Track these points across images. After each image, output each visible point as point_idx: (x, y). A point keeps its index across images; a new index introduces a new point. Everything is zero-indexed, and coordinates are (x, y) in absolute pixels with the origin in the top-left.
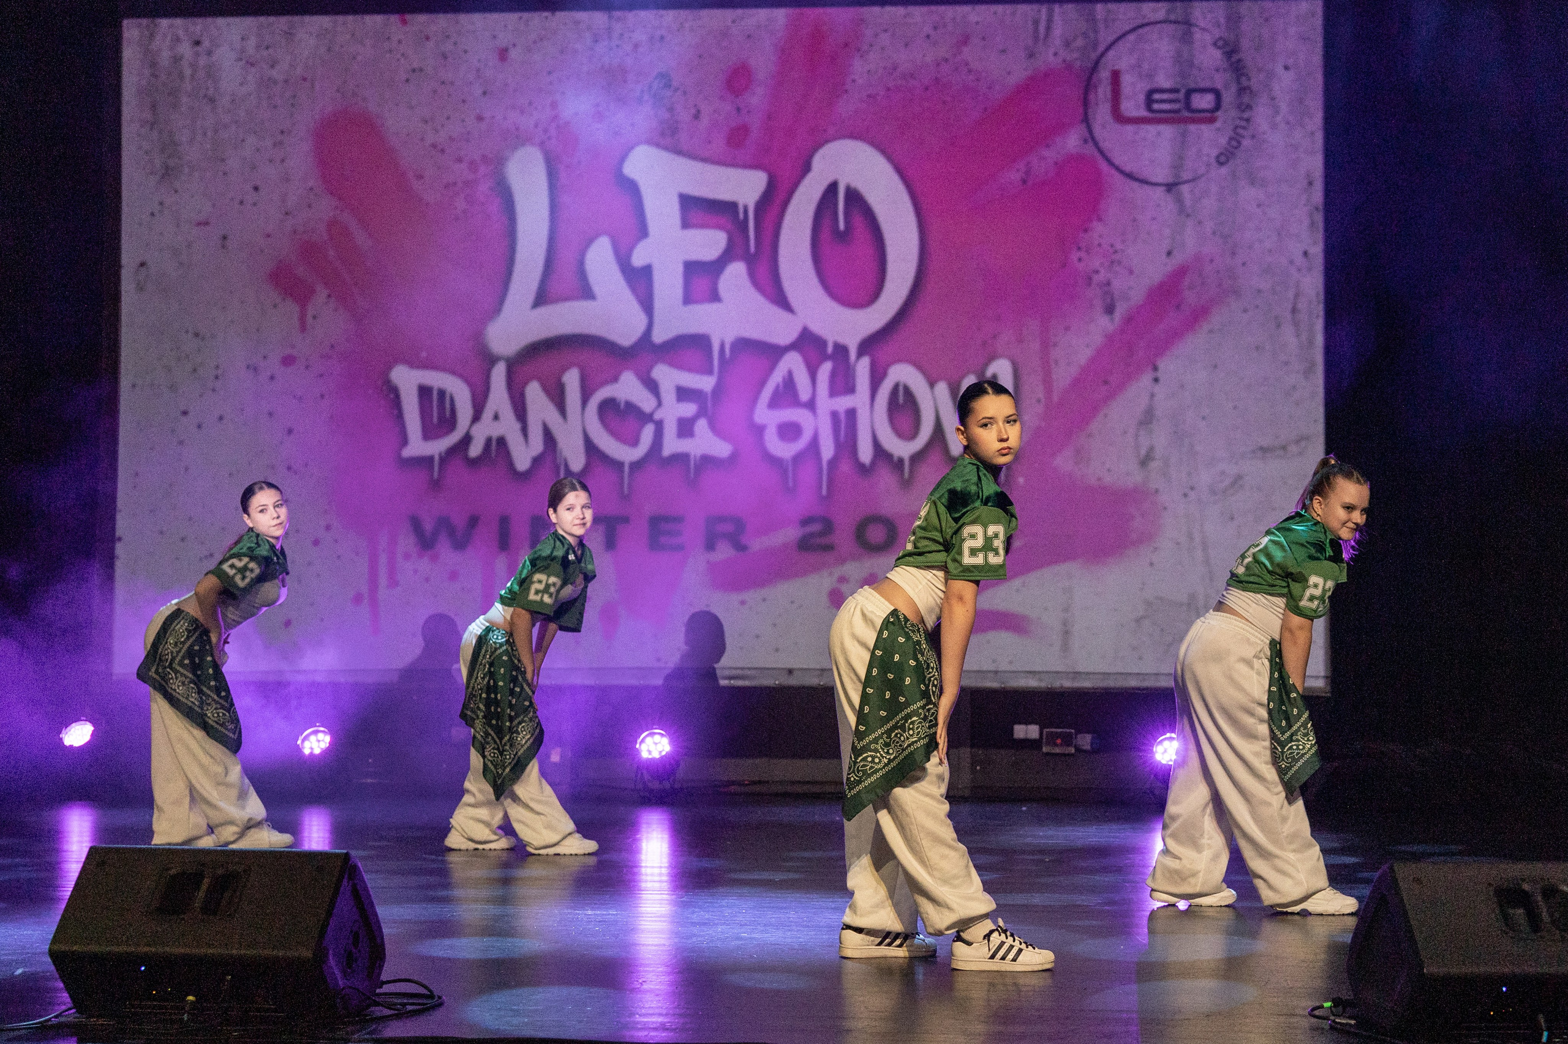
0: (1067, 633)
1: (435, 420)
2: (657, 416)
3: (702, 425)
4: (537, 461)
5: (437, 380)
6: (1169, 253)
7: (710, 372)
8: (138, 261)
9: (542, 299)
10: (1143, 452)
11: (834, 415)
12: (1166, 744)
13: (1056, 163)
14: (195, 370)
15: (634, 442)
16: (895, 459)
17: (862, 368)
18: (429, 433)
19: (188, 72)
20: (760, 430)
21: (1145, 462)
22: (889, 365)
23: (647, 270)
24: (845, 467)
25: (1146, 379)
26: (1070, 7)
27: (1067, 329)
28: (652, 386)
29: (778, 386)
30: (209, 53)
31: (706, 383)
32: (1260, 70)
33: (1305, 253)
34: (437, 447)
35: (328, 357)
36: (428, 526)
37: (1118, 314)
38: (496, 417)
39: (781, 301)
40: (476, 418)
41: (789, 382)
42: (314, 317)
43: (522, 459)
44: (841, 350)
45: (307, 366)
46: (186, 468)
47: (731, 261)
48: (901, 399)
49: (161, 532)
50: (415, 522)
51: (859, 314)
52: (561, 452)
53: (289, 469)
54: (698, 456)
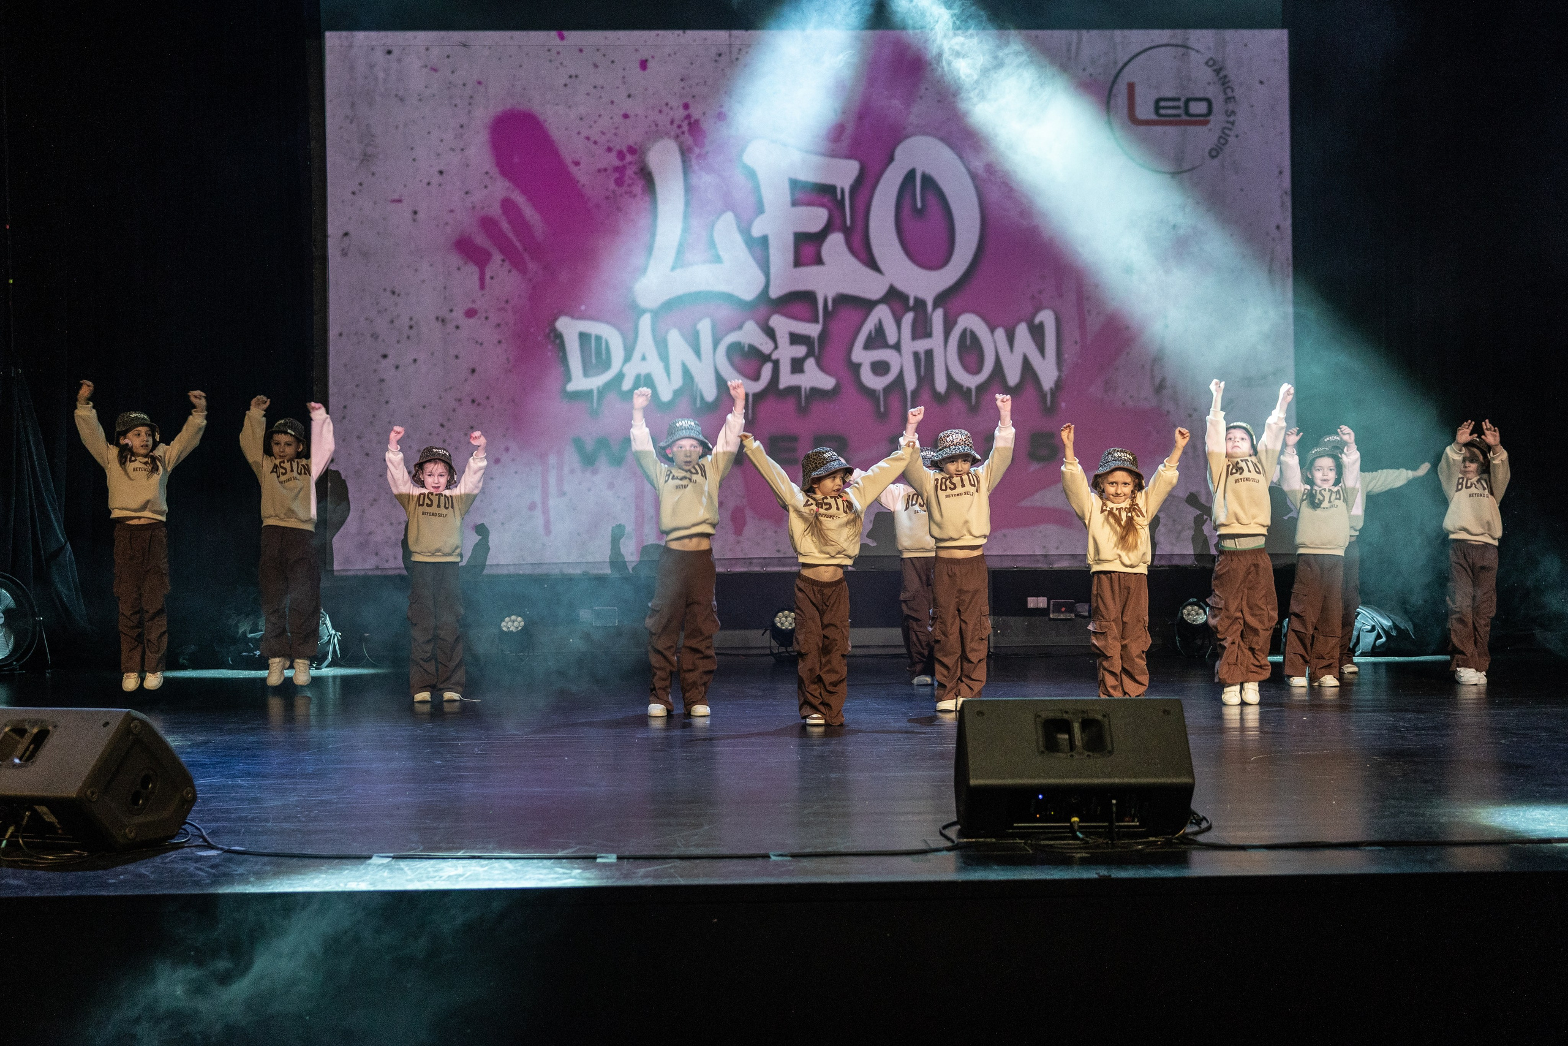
1: (593, 360)
2: (774, 357)
3: (810, 364)
4: (677, 393)
5: (593, 328)
7: (816, 321)
8: (341, 233)
9: (680, 261)
10: (1157, 381)
11: (916, 355)
14: (392, 322)
15: (756, 377)
16: (965, 389)
17: (937, 318)
18: (589, 372)
19: (381, 75)
20: (857, 367)
21: (1159, 389)
22: (958, 315)
23: (764, 240)
24: (926, 396)
26: (1094, 32)
28: (771, 333)
29: (871, 333)
30: (399, 61)
31: (813, 330)
32: (1241, 85)
33: (1278, 227)
34: (595, 382)
35: (502, 309)
36: (590, 446)
38: (644, 358)
39: (872, 264)
40: (628, 358)
41: (880, 330)
42: (492, 278)
43: (666, 393)
44: (920, 304)
45: (487, 318)
46: (387, 402)
47: (832, 232)
48: (968, 342)
49: (367, 455)
50: (578, 444)
51: (934, 275)
52: (697, 385)
53: (473, 401)
54: (808, 389)
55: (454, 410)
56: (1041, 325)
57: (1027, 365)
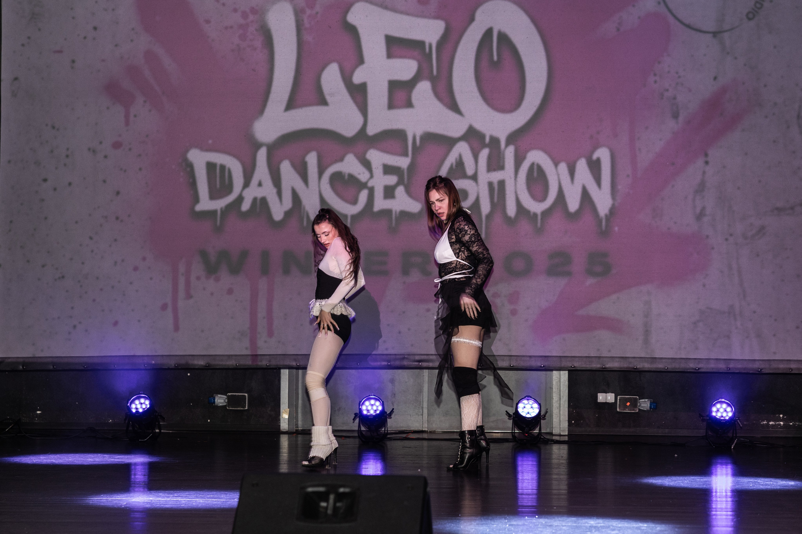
0: (647, 332)
1: (218, 186)
2: (370, 184)
3: (400, 191)
4: (288, 214)
5: (219, 159)
6: (715, 78)
7: (405, 154)
8: (12, 77)
9: (291, 105)
10: (698, 210)
11: (490, 184)
12: (718, 406)
13: (639, 18)
14: (52, 151)
15: (354, 202)
16: (532, 214)
17: (509, 153)
18: (214, 195)
21: (700, 217)
22: (527, 151)
23: (363, 86)
24: (498, 219)
25: (700, 162)
27: (647, 128)
28: (367, 165)
29: (452, 165)
31: (403, 162)
34: (219, 204)
35: (143, 142)
36: (213, 257)
37: (681, 118)
38: (260, 184)
39: (454, 107)
40: (246, 185)
41: (460, 163)
42: (135, 116)
43: (278, 213)
44: (495, 141)
45: (130, 149)
46: (46, 218)
47: (422, 81)
48: (535, 174)
49: (28, 261)
50: (204, 254)
51: (507, 117)
52: (304, 208)
53: (117, 218)
54: (398, 213)
55: (101, 225)
56: (598, 160)
57: (585, 195)
